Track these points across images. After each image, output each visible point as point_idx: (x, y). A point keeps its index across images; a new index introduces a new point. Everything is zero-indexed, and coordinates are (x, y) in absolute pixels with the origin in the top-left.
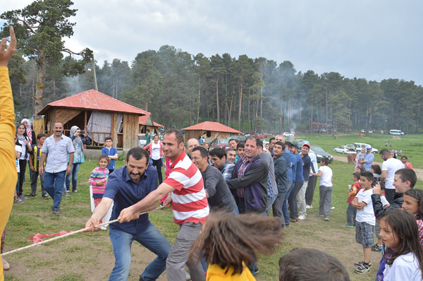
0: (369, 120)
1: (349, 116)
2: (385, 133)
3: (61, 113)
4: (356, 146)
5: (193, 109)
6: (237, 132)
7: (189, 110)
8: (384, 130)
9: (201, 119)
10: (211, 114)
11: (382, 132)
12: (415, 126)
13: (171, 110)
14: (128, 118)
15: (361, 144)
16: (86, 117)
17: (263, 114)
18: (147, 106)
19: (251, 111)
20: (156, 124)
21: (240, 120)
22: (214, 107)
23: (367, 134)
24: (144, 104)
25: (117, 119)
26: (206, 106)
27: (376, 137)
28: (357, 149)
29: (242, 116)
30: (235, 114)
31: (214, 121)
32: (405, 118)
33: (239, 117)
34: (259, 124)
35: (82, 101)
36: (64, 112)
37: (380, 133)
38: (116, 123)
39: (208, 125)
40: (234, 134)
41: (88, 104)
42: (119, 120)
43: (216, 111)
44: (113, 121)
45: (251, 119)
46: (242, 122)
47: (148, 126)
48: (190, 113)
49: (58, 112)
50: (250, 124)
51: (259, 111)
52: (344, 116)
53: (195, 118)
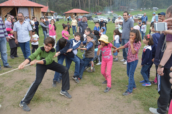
0: (144, 3)
1: (136, 2)
2: (150, 9)
3: (4, 9)
4: (138, 15)
5: (69, 3)
6: (88, 12)
7: (67, 4)
8: (150, 8)
9: (72, 8)
10: (77, 5)
11: (149, 8)
12: (163, 5)
13: (59, 5)
14: (36, 9)
15: (140, 14)
16: (16, 10)
17: (99, 4)
18: (47, 4)
19: (94, 3)
20: (52, 12)
21: (89, 7)
22: (78, 2)
23: (143, 10)
24: (46, 3)
25: (31, 10)
26: (74, 2)
27: (147, 11)
28: (139, 16)
29: (90, 6)
30: (87, 5)
31: (78, 8)
32: (159, 2)
33: (89, 6)
34: (98, 8)
35: (13, 3)
36: (6, 8)
37: (149, 9)
38: (30, 12)
39: (75, 11)
40: (87, 13)
41: (16, 4)
42: (32, 11)
43: (79, 4)
44: (29, 11)
45: (94, 7)
46: (90, 8)
47: (48, 13)
48: (67, 5)
49: (3, 9)
50: (94, 9)
51: (97, 3)
52: (134, 2)
53: (70, 8)
